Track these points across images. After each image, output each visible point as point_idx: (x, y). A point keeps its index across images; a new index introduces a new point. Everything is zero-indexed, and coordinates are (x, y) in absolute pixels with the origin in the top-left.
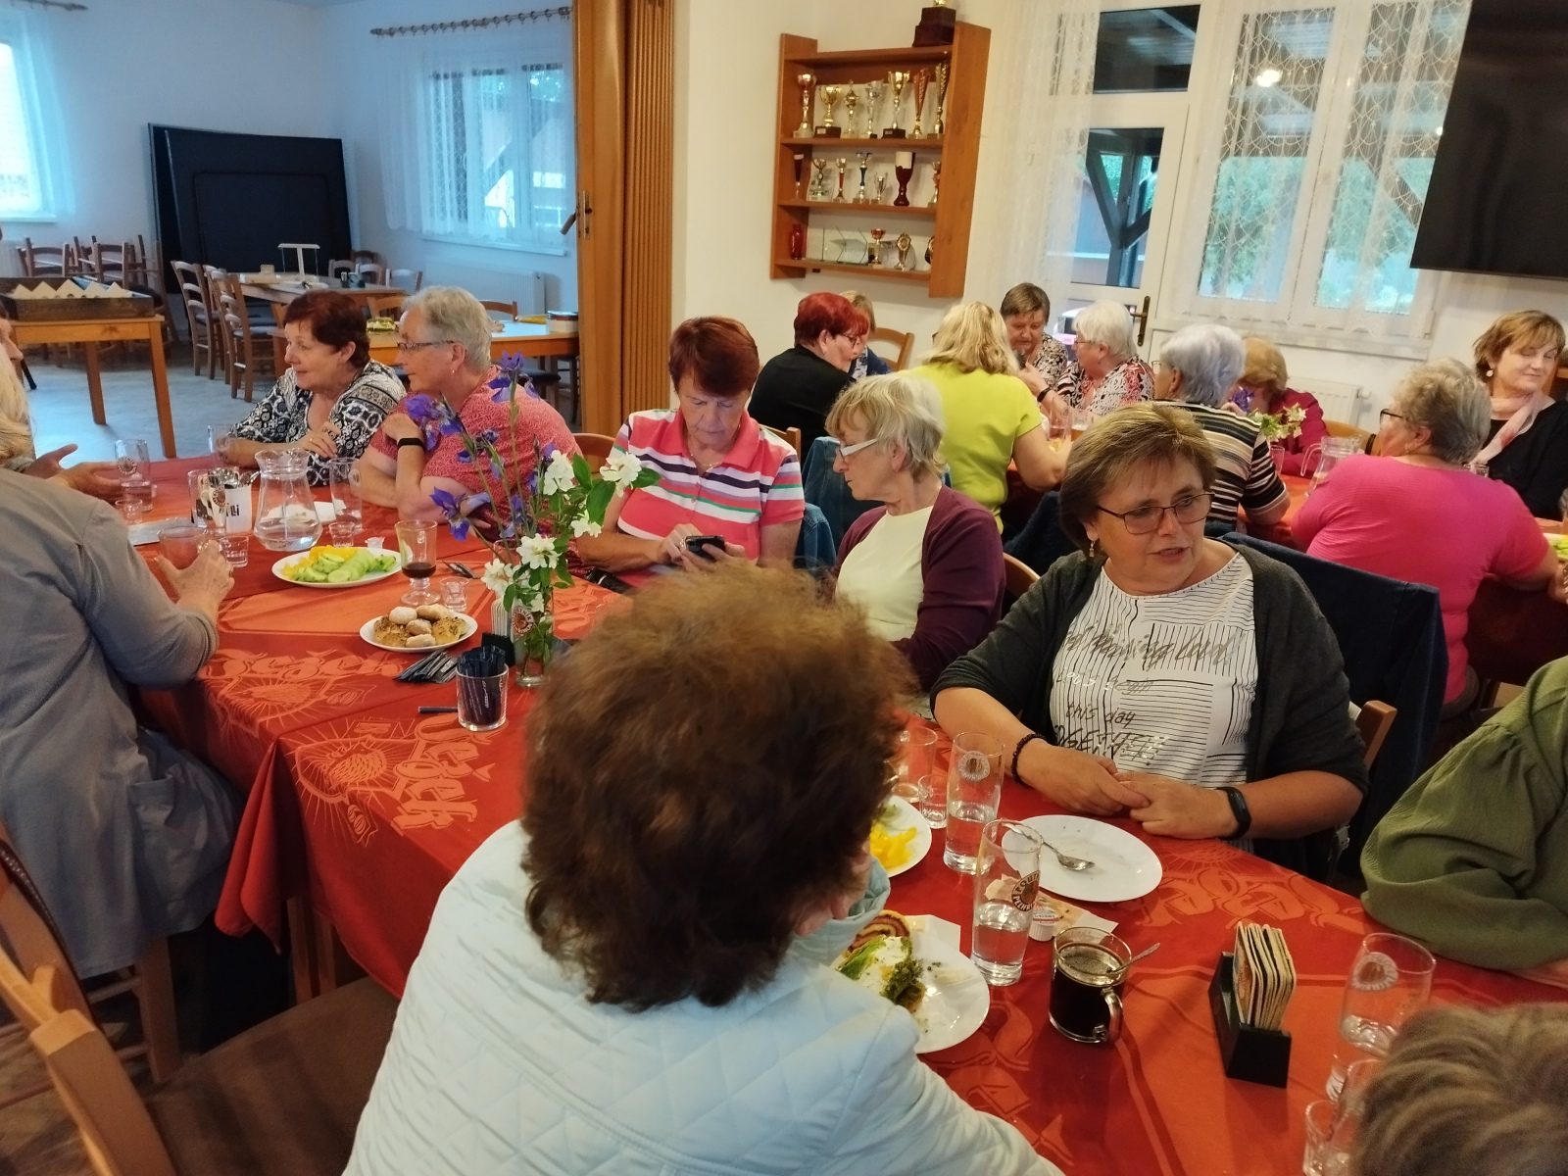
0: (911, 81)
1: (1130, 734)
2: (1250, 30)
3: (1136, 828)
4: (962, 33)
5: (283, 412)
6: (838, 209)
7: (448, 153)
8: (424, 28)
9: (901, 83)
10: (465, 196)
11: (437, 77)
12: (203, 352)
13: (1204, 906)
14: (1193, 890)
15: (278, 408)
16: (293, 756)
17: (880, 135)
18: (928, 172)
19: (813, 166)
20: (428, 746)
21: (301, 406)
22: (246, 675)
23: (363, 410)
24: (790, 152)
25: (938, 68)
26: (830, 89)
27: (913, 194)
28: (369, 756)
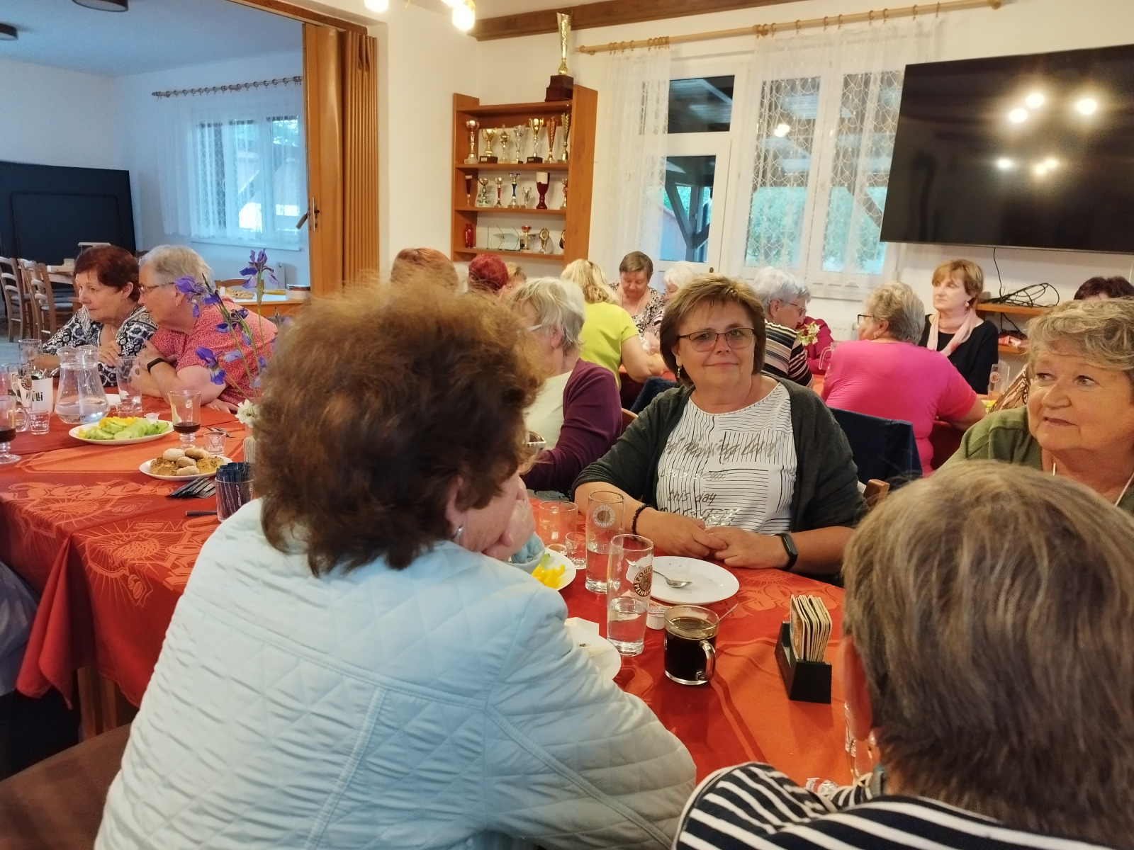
0: (545, 125)
1: (713, 509)
2: (767, 90)
3: (721, 562)
4: (578, 92)
5: (80, 335)
6: (498, 212)
7: (211, 178)
8: (192, 91)
9: (538, 126)
10: (224, 210)
11: (203, 126)
12: (16, 324)
13: (769, 604)
14: (762, 597)
15: (76, 332)
16: (83, 547)
17: (525, 161)
18: (559, 187)
19: (479, 184)
20: (193, 535)
21: (94, 331)
22: (45, 497)
23: (143, 330)
24: (462, 174)
25: (563, 116)
26: (489, 131)
27: (549, 203)
28: (146, 542)
